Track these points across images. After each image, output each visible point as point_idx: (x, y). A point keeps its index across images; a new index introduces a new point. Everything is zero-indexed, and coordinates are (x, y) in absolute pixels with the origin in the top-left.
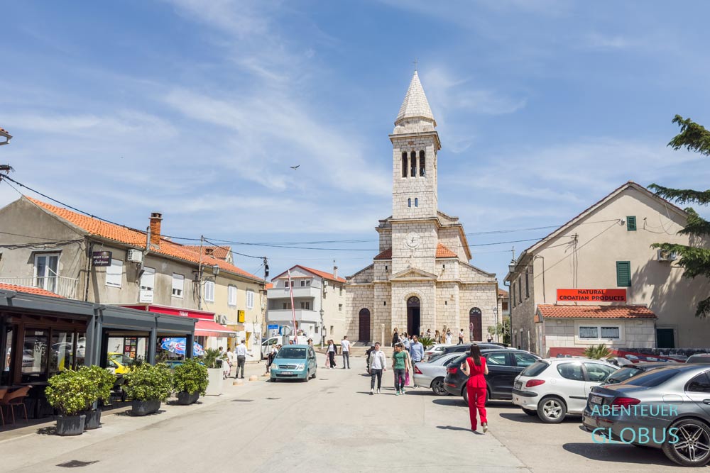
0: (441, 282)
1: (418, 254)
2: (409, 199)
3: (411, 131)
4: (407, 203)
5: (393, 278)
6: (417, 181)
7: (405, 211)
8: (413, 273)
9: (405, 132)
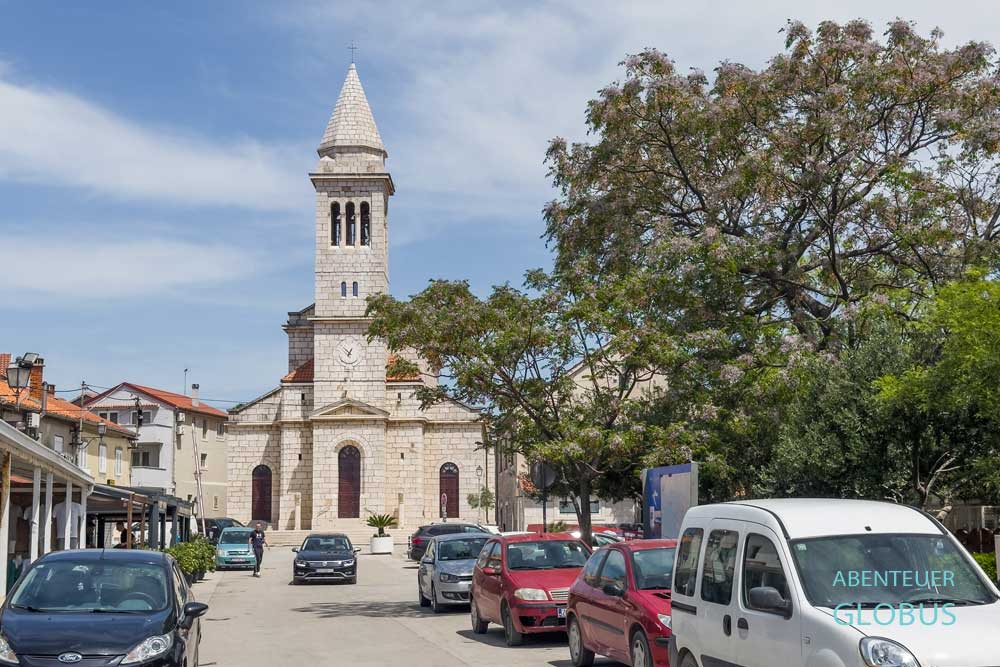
0: (395, 422)
1: (357, 375)
2: (344, 283)
3: (346, 170)
4: (340, 290)
5: (316, 416)
6: (356, 253)
7: (337, 303)
8: (349, 408)
9: (336, 170)
